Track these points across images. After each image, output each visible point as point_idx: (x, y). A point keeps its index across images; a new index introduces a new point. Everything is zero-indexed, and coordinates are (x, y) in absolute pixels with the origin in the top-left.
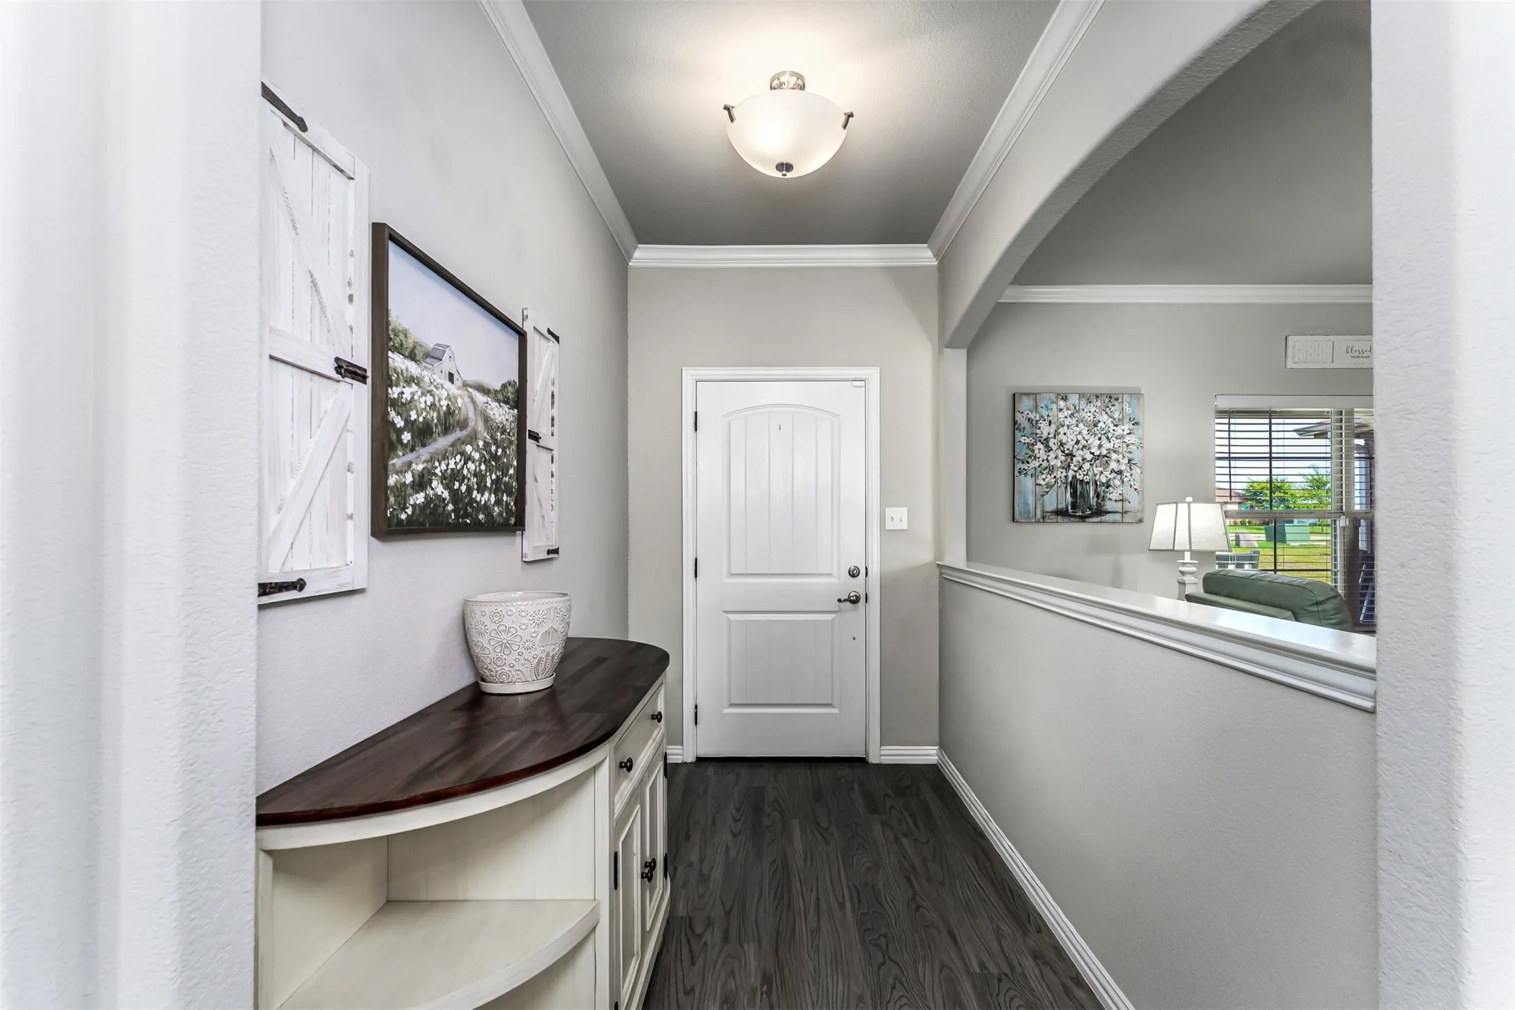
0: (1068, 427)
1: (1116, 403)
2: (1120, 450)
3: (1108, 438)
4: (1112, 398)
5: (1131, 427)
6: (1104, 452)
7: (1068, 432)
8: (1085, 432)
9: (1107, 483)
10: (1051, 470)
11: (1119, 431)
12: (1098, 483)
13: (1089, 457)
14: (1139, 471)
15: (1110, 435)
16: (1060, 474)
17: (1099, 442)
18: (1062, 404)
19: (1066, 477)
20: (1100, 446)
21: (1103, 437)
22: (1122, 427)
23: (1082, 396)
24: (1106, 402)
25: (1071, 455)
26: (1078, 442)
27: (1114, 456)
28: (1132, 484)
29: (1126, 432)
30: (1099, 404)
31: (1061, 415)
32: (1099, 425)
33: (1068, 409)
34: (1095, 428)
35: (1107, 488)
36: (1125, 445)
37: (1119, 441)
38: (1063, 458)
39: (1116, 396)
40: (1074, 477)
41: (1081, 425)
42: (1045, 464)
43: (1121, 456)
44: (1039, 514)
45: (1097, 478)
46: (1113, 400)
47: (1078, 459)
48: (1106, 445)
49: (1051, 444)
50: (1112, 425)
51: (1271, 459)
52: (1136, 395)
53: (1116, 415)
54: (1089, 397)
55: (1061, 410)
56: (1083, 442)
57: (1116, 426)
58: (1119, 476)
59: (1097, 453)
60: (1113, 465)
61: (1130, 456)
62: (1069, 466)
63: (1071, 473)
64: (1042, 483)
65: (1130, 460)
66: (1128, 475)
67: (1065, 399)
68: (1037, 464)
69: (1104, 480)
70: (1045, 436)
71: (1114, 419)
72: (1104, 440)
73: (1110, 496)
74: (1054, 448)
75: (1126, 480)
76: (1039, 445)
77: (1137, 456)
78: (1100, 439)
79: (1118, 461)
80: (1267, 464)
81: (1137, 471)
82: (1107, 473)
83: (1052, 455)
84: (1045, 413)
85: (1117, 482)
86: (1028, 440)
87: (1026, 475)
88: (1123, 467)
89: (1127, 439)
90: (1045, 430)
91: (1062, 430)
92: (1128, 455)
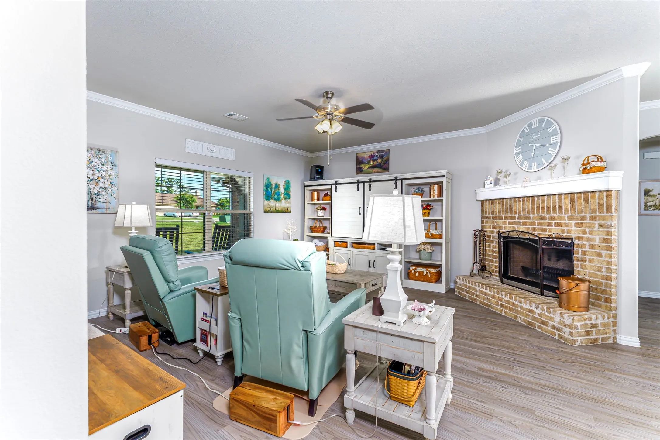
1: (103, 154)
2: (106, 177)
3: (98, 171)
5: (112, 167)
6: (96, 178)
9: (98, 193)
11: (105, 168)
12: (92, 193)
14: (116, 188)
15: (99, 170)
17: (93, 172)
20: (93, 174)
21: (95, 170)
22: (107, 166)
24: (97, 152)
27: (102, 180)
28: (112, 194)
29: (108, 169)
30: (92, 152)
32: (93, 163)
34: (90, 165)
35: (98, 196)
36: (108, 175)
37: (104, 173)
39: (103, 151)
43: (106, 181)
45: (91, 190)
46: (101, 152)
48: (97, 174)
50: (100, 165)
51: (180, 188)
52: (115, 152)
53: (103, 160)
57: (103, 165)
58: (105, 191)
59: (91, 178)
60: (101, 185)
61: (111, 181)
65: (111, 183)
66: (110, 190)
69: (96, 192)
71: (102, 162)
72: (96, 172)
73: (100, 200)
75: (108, 192)
77: (115, 181)
78: (93, 171)
79: (104, 183)
80: (179, 190)
81: (115, 188)
82: (98, 189)
85: (104, 193)
88: (107, 186)
89: (109, 172)
92: (110, 180)
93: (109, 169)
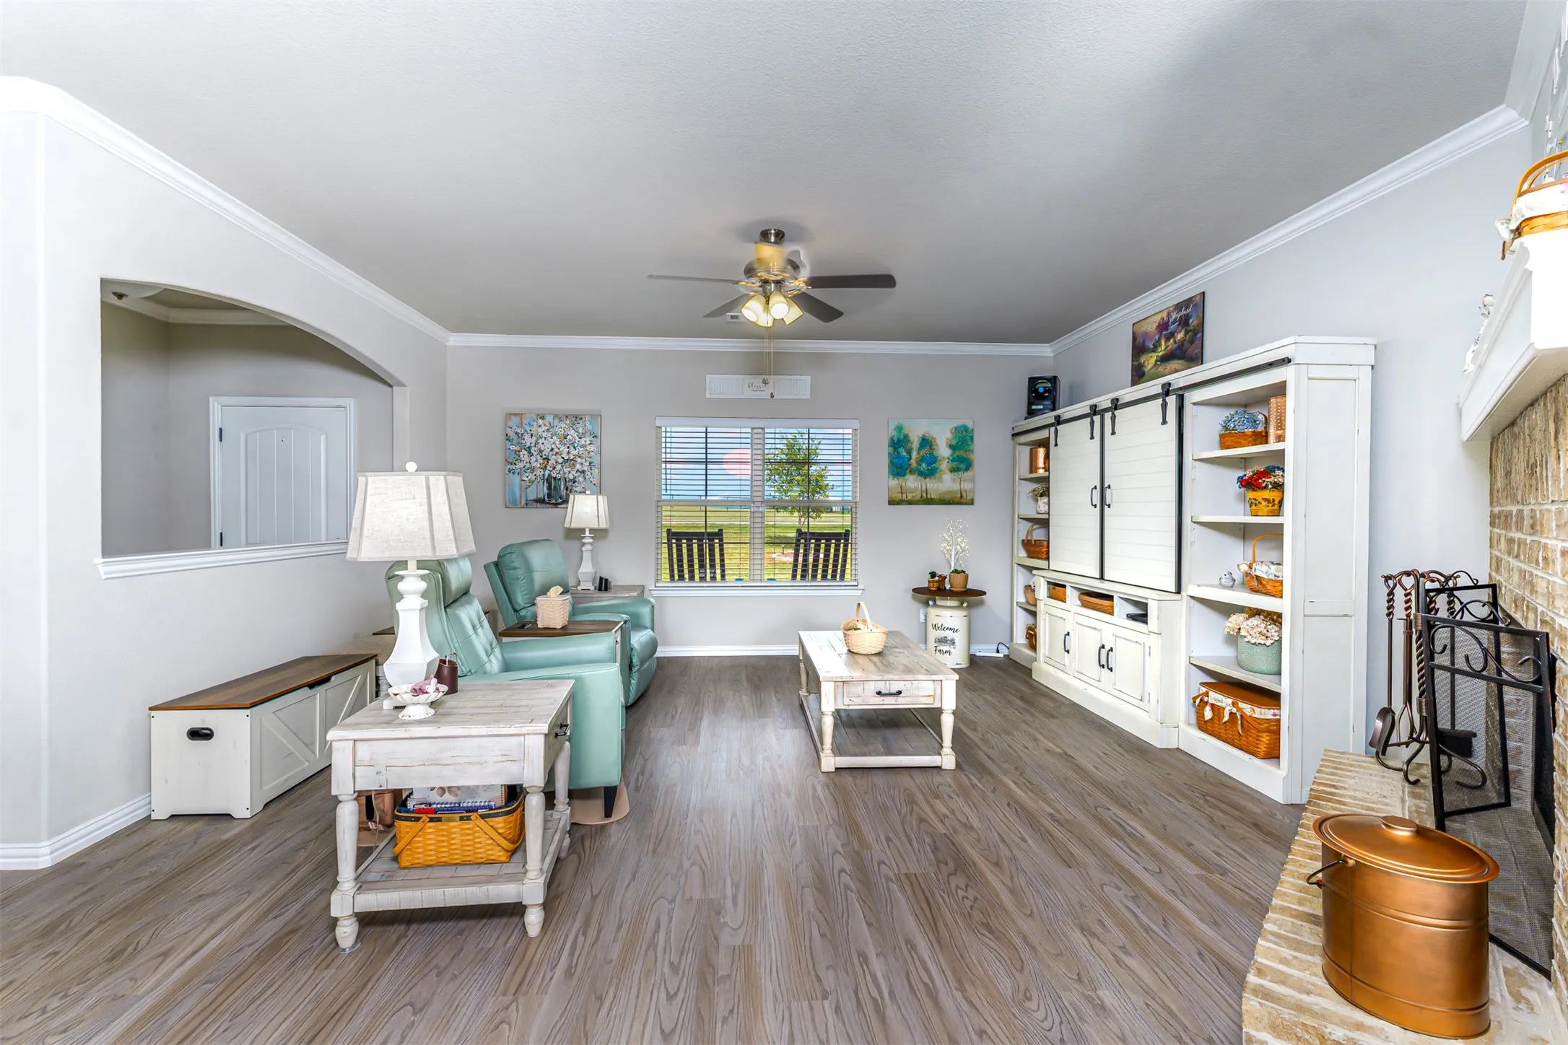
0: (545, 438)
1: (581, 422)
2: (584, 456)
3: (574, 447)
4: (577, 418)
5: (592, 439)
6: (572, 457)
7: (546, 442)
8: (558, 442)
9: (573, 479)
10: (533, 470)
11: (582, 442)
12: (567, 479)
13: (561, 460)
14: (597, 470)
15: (576, 445)
16: (539, 472)
17: (568, 450)
18: (541, 422)
19: (544, 475)
20: (569, 453)
21: (571, 447)
22: (585, 439)
23: (555, 416)
24: (573, 421)
25: (547, 459)
26: (552, 450)
27: (579, 460)
28: (592, 480)
30: (568, 422)
31: (540, 430)
32: (568, 437)
33: (545, 426)
34: (565, 440)
35: (573, 483)
36: (587, 452)
37: (582, 449)
38: (541, 461)
39: (581, 417)
40: (549, 475)
41: (555, 437)
42: (528, 465)
43: (584, 460)
44: (523, 502)
45: (566, 476)
46: (578, 420)
47: (552, 462)
48: (573, 452)
49: (532, 451)
50: (577, 438)
51: (706, 463)
52: (596, 416)
53: (581, 430)
54: (560, 417)
55: (540, 426)
56: (556, 450)
57: (580, 438)
58: (582, 475)
59: (566, 458)
60: (578, 467)
61: (591, 460)
62: (546, 467)
63: (547, 473)
64: (526, 479)
65: (590, 463)
66: (589, 474)
67: (543, 418)
68: (522, 466)
69: (571, 477)
70: (528, 445)
71: (579, 433)
72: (572, 449)
73: (576, 489)
74: (535, 454)
75: (587, 477)
76: (524, 452)
77: (596, 460)
78: (568, 447)
79: (582, 464)
80: (704, 466)
81: (595, 471)
82: (574, 473)
83: (533, 459)
84: (528, 428)
85: (581, 479)
86: (515, 448)
87: (514, 473)
88: (585, 468)
89: (589, 448)
90: (528, 440)
91: (540, 441)
92: (588, 459)
93: (588, 442)
